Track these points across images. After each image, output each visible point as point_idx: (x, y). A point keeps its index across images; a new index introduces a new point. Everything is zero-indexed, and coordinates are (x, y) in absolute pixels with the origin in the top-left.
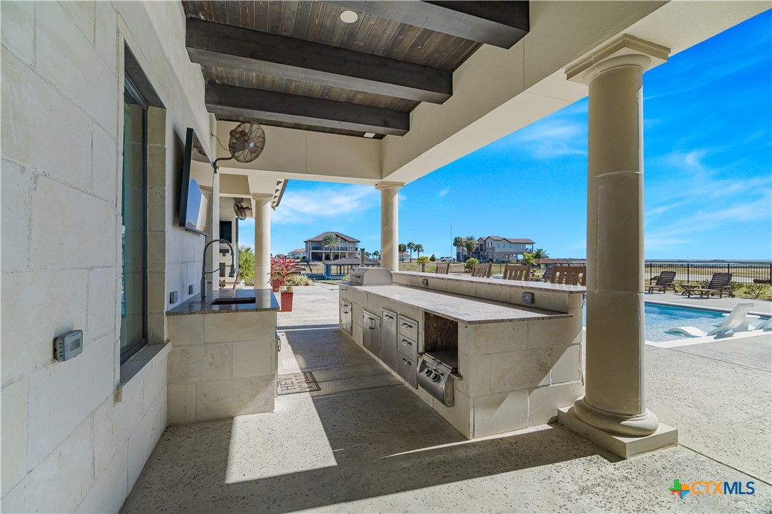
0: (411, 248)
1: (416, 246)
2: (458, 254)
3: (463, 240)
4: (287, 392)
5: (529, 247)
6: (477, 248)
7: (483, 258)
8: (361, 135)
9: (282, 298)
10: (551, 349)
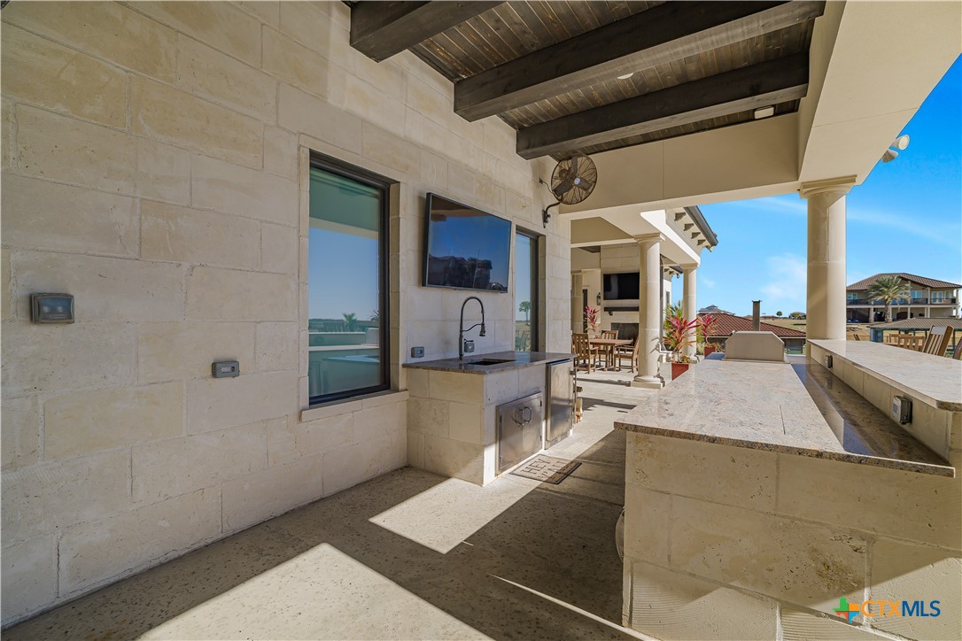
4: (528, 474)
8: (748, 117)
9: (673, 370)
10: (872, 540)
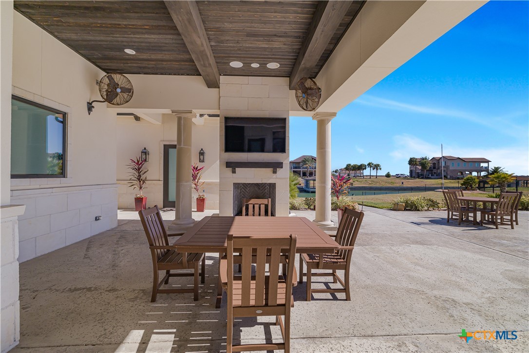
0: (371, 167)
1: (375, 165)
2: (411, 172)
3: (418, 160)
5: (484, 165)
6: (431, 168)
7: (437, 175)
